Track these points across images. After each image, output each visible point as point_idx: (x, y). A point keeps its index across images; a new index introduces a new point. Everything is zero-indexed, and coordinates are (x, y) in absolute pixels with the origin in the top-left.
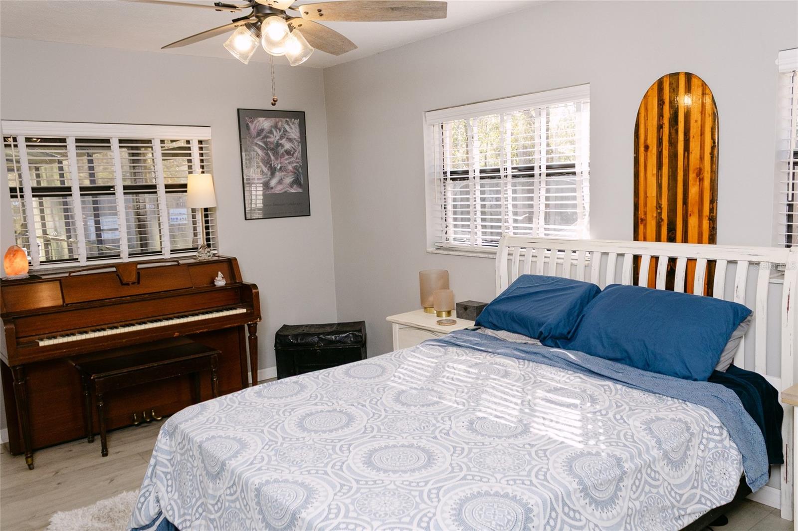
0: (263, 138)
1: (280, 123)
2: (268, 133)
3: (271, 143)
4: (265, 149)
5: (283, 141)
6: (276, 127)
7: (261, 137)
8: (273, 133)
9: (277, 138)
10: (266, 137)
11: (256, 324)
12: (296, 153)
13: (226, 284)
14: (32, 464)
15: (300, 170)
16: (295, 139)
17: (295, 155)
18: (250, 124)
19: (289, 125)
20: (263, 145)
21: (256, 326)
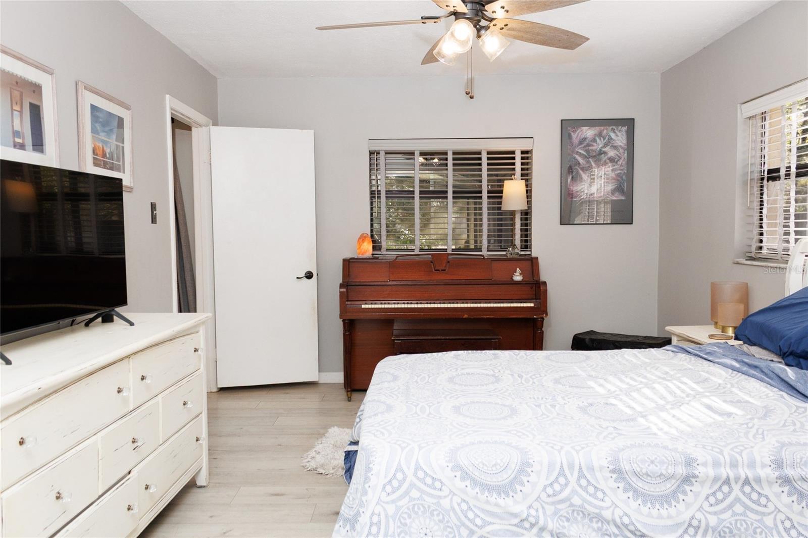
0: (585, 147)
1: (605, 131)
2: (591, 141)
3: (593, 151)
4: (586, 157)
5: (606, 149)
6: (600, 135)
7: (583, 145)
8: (597, 141)
9: (601, 146)
10: (588, 145)
11: (543, 318)
12: (621, 161)
13: (522, 280)
14: (350, 397)
15: (624, 177)
16: (620, 146)
17: (620, 163)
18: (572, 134)
19: (615, 133)
20: (584, 153)
21: (543, 321)
